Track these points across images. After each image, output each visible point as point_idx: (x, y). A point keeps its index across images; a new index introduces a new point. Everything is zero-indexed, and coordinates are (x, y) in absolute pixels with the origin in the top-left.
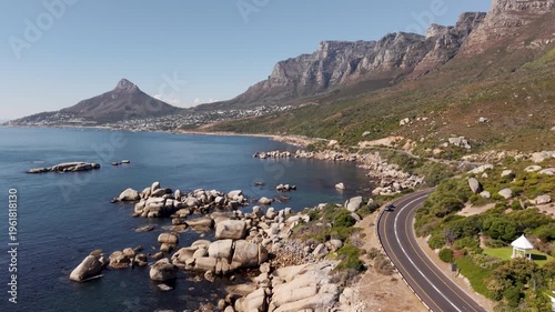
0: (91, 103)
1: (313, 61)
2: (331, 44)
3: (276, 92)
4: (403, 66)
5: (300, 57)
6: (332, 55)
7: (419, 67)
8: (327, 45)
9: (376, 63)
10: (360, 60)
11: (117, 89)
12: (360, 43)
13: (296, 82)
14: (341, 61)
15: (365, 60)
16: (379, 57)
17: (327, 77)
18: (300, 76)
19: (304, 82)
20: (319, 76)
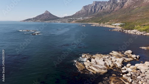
0: (40, 16)
1: (92, 6)
2: (96, 2)
3: (83, 14)
4: (112, 9)
5: (89, 5)
6: (96, 5)
7: (115, 9)
8: (95, 2)
9: (106, 7)
10: (103, 6)
11: (45, 13)
12: (103, 2)
13: (88, 11)
14: (98, 6)
15: (104, 7)
16: (107, 6)
17: (95, 10)
18: (89, 10)
19: (89, 11)
20: (93, 10)
